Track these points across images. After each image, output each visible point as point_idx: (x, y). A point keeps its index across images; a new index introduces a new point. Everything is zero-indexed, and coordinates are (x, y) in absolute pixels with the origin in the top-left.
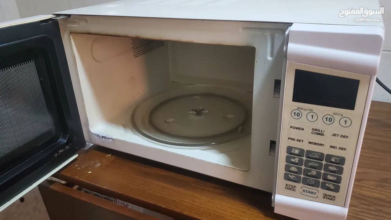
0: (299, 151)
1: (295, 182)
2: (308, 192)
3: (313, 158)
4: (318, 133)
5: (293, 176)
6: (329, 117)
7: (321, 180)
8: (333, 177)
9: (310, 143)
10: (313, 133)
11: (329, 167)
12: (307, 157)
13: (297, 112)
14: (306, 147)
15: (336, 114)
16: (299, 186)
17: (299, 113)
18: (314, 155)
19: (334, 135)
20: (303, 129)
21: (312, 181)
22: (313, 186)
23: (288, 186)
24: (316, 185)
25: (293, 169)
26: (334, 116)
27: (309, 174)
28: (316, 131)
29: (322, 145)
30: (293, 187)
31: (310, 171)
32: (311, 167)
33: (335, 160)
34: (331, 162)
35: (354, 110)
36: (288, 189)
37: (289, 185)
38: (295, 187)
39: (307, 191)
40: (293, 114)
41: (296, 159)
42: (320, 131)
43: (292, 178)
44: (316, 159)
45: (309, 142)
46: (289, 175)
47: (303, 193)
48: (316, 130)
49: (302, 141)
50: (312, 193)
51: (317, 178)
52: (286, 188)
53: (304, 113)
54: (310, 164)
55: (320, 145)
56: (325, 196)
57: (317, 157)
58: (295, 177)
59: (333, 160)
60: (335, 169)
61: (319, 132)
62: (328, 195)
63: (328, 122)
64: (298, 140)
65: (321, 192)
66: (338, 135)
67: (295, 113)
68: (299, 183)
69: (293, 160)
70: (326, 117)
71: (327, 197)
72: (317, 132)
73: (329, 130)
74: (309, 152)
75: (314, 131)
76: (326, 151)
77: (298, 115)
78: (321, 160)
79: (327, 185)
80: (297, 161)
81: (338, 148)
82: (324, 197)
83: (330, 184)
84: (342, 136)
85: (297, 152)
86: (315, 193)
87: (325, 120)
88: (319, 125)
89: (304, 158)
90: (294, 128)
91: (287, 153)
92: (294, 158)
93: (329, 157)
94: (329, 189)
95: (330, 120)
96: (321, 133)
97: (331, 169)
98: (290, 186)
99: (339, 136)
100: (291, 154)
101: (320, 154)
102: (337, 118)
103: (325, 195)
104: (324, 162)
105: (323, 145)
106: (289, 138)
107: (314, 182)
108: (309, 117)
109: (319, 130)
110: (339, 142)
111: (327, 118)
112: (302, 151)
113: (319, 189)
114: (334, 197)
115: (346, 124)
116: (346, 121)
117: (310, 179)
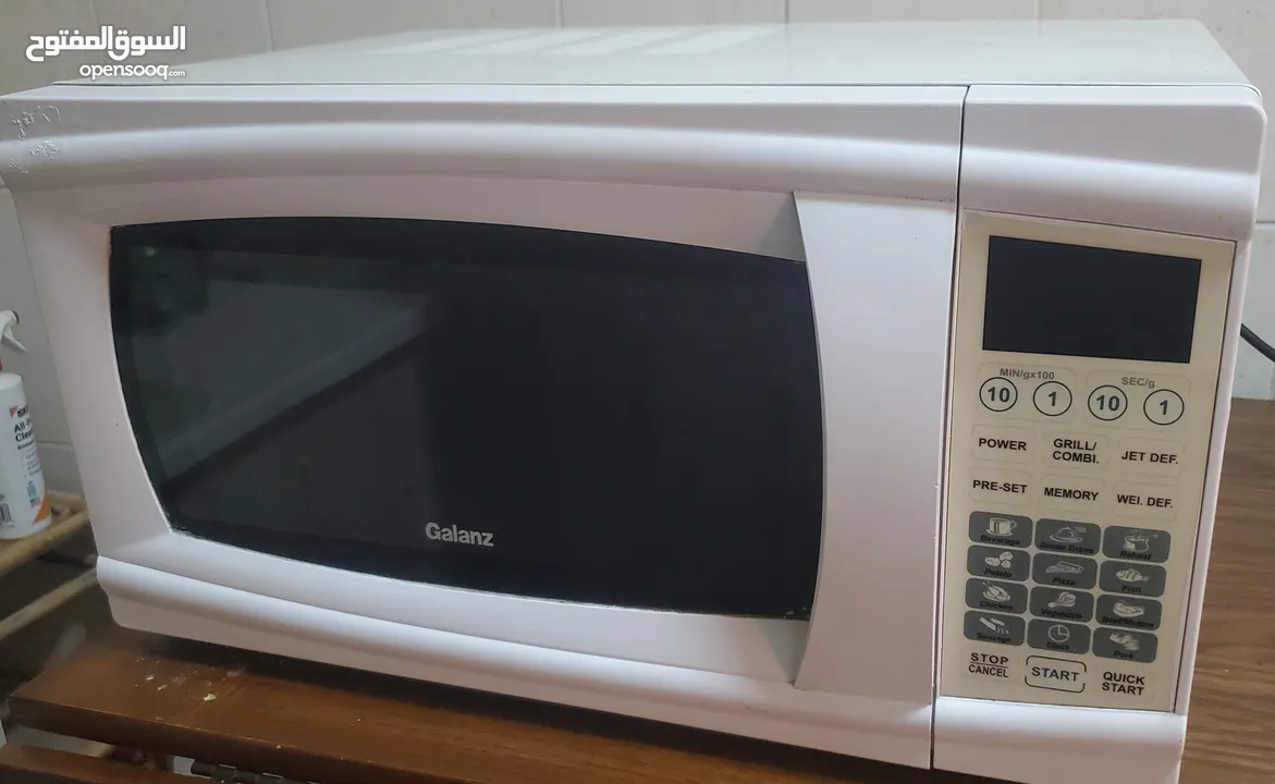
0: (1012, 524)
1: (1004, 641)
2: (1049, 673)
3: (1061, 548)
4: (1075, 454)
5: (994, 621)
6: (1108, 393)
7: (1093, 625)
8: (1132, 609)
9: (1048, 492)
10: (1057, 455)
11: (1119, 574)
12: (1042, 546)
13: (999, 385)
14: (1038, 508)
15: (1132, 381)
16: (1018, 655)
17: (1007, 390)
18: (1066, 534)
19: (1130, 456)
20: (1022, 446)
21: (1062, 630)
22: (1064, 648)
23: (981, 658)
24: (1076, 644)
25: (995, 594)
26: (1127, 389)
27: (1051, 605)
28: (1068, 449)
29: (1091, 497)
30: (999, 664)
31: (1055, 595)
32: (1057, 580)
33: (1138, 544)
34: (1125, 554)
35: (1188, 362)
36: (979, 670)
37: (984, 656)
38: (1004, 660)
39: (1046, 670)
40: (987, 396)
41: (1002, 557)
42: (1082, 445)
43: (994, 628)
44: (1072, 548)
45: (1047, 489)
46: (983, 620)
47: (1033, 680)
48: (1068, 443)
49: (1020, 489)
50: (1065, 675)
51: (1078, 617)
52: (972, 669)
53: (1025, 387)
54: (1053, 569)
55: (1086, 495)
56: (1110, 679)
57: (1074, 540)
58: (1003, 624)
59: (1130, 547)
60: (1139, 578)
61: (1078, 452)
62: (1118, 678)
63: (1107, 413)
64: (1010, 488)
65: (1095, 665)
66: (1142, 454)
67: (993, 390)
68: (1018, 642)
69: (992, 562)
70: (1097, 394)
71: (1115, 685)
72: (1072, 451)
73: (1110, 438)
74: (1047, 525)
75: (1062, 450)
76: (1104, 514)
77: (1004, 395)
78: (1091, 552)
79: (1114, 638)
80: (1007, 565)
81: (1144, 500)
82: (1106, 687)
83: (1122, 634)
84: (1155, 458)
85: (1005, 529)
86: (1075, 674)
87: (1095, 405)
88: (1079, 426)
89: (1033, 550)
90: (992, 443)
91: (972, 536)
92: (996, 553)
93: (1117, 534)
94: (1121, 653)
95: (1114, 404)
96: (1084, 452)
97: (1124, 579)
98: (987, 659)
99: (1147, 457)
100: (985, 538)
101: (1084, 530)
102: (1136, 395)
103: (1108, 676)
104: (1100, 558)
105: (1095, 496)
106: (975, 483)
107: (1068, 635)
108: (1043, 400)
109: (1077, 445)
110: (1146, 479)
111: (1102, 399)
112: (1022, 523)
113: (1089, 657)
114: (1139, 680)
115: (1165, 413)
116: (1165, 404)
117: (1054, 623)
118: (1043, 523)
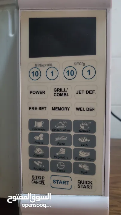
0: (42, 123)
1: (42, 170)
2: (59, 182)
3: (59, 130)
4: (61, 94)
5: (38, 162)
6: (70, 69)
7: (72, 161)
8: (85, 153)
9: (54, 109)
10: (55, 95)
11: (79, 139)
12: (53, 130)
13: (35, 70)
14: (50, 115)
15: (76, 64)
16: (48, 175)
17: (38, 72)
18: (60, 125)
19: (79, 92)
20: (44, 92)
21: (62, 164)
22: (63, 171)
23: (35, 177)
24: (66, 170)
25: (39, 151)
26: (76, 67)
27: (57, 154)
28: (58, 92)
29: (67, 109)
30: (41, 179)
31: (58, 150)
32: (59, 143)
33: (85, 127)
34: (81, 131)
36: (35, 182)
37: (36, 176)
38: (43, 178)
39: (58, 181)
40: (31, 75)
41: (40, 136)
42: (63, 90)
43: (38, 165)
44: (63, 130)
45: (53, 108)
46: (35, 162)
47: (54, 185)
48: (58, 90)
49: (44, 108)
50: (64, 182)
51: (67, 158)
52: (33, 182)
53: (43, 70)
54: (58, 139)
55: (65, 109)
56: (80, 183)
57: (63, 127)
58: (41, 163)
59: (82, 128)
60: (86, 140)
61: (62, 93)
62: (83, 182)
63: (70, 77)
64: (41, 109)
65: (75, 178)
66: (83, 91)
67: (33, 72)
68: (47, 170)
69: (37, 138)
70: (66, 70)
71: (82, 185)
72: (60, 92)
73: (71, 87)
74: (54, 122)
75: (57, 92)
76: (72, 116)
77: (37, 74)
78: (69, 131)
79: (80, 166)
80: (41, 139)
81: (85, 109)
82: (79, 186)
83: (83, 164)
84: (87, 92)
85: (40, 125)
86: (68, 182)
87: (66, 74)
88: (61, 83)
89: (50, 132)
90: (34, 92)
91: (30, 129)
92: (38, 135)
93: (78, 123)
94: (83, 172)
95: (72, 73)
96: (64, 92)
97: (81, 141)
98: (37, 177)
99: (85, 92)
100: (34, 129)
101: (66, 122)
102: (79, 68)
103: (79, 182)
104: (72, 133)
105: (68, 109)
106: (30, 108)
107: (64, 166)
108: (49, 74)
109: (61, 90)
110: (85, 101)
111: (68, 72)
112: (45, 121)
113: (72, 175)
114: (91, 183)
115: (89, 75)
116: (89, 71)
117: (59, 161)
118: (53, 121)
